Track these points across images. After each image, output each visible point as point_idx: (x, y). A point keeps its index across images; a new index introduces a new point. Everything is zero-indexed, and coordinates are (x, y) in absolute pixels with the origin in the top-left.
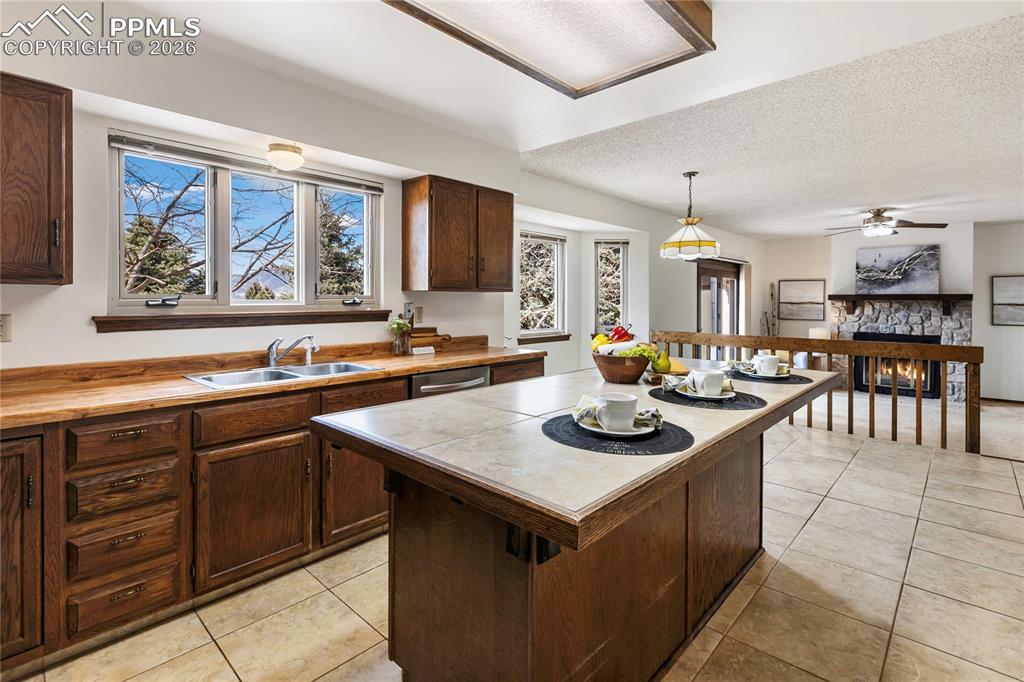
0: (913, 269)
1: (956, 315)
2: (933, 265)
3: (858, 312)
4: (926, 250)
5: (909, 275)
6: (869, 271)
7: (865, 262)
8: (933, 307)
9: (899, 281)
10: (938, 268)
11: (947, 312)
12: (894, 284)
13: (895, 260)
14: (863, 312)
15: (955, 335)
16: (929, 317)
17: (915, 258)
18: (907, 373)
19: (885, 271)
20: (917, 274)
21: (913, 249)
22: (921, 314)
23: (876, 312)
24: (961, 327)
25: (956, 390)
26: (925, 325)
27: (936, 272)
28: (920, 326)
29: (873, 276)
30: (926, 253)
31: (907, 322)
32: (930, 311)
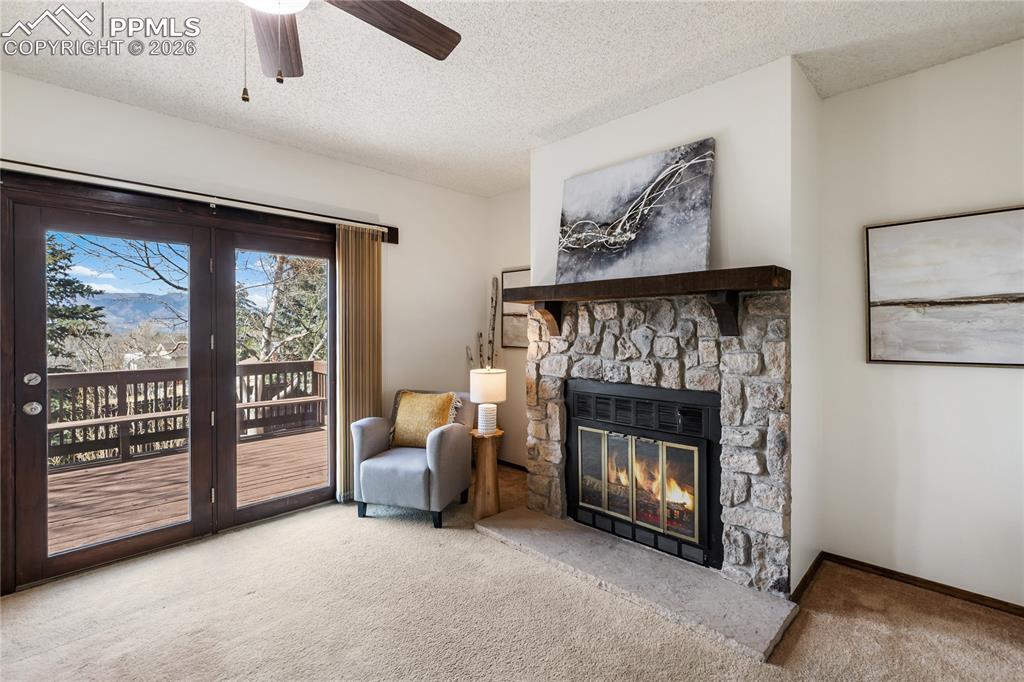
0: (658, 213)
1: (751, 334)
2: (696, 196)
3: (566, 328)
4: (685, 157)
5: (650, 228)
6: (581, 228)
7: (576, 211)
8: (702, 312)
9: (630, 245)
10: (709, 203)
11: (730, 324)
12: (619, 255)
13: (625, 195)
14: (575, 328)
15: (748, 391)
16: (693, 339)
17: (662, 184)
18: (655, 486)
19: (606, 225)
20: (663, 223)
21: (658, 163)
22: (677, 333)
23: (597, 330)
24: (763, 369)
25: (754, 553)
26: (688, 362)
27: (702, 213)
28: (676, 365)
29: (586, 241)
30: (684, 165)
31: (651, 354)
32: (695, 324)
